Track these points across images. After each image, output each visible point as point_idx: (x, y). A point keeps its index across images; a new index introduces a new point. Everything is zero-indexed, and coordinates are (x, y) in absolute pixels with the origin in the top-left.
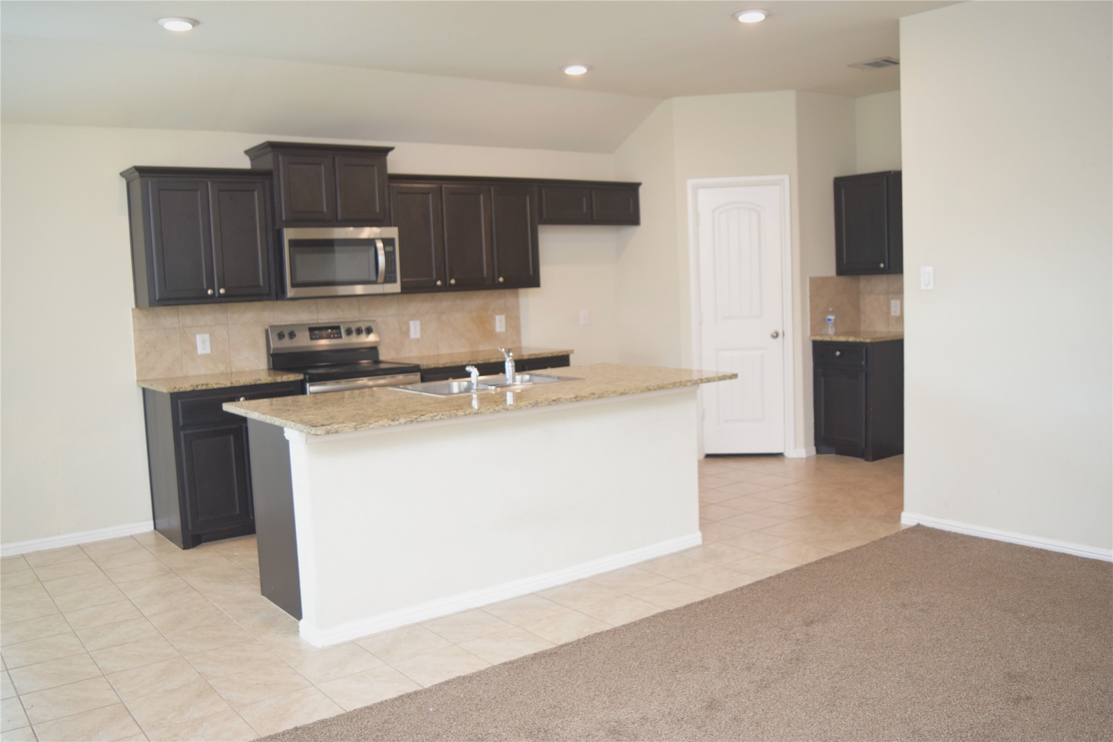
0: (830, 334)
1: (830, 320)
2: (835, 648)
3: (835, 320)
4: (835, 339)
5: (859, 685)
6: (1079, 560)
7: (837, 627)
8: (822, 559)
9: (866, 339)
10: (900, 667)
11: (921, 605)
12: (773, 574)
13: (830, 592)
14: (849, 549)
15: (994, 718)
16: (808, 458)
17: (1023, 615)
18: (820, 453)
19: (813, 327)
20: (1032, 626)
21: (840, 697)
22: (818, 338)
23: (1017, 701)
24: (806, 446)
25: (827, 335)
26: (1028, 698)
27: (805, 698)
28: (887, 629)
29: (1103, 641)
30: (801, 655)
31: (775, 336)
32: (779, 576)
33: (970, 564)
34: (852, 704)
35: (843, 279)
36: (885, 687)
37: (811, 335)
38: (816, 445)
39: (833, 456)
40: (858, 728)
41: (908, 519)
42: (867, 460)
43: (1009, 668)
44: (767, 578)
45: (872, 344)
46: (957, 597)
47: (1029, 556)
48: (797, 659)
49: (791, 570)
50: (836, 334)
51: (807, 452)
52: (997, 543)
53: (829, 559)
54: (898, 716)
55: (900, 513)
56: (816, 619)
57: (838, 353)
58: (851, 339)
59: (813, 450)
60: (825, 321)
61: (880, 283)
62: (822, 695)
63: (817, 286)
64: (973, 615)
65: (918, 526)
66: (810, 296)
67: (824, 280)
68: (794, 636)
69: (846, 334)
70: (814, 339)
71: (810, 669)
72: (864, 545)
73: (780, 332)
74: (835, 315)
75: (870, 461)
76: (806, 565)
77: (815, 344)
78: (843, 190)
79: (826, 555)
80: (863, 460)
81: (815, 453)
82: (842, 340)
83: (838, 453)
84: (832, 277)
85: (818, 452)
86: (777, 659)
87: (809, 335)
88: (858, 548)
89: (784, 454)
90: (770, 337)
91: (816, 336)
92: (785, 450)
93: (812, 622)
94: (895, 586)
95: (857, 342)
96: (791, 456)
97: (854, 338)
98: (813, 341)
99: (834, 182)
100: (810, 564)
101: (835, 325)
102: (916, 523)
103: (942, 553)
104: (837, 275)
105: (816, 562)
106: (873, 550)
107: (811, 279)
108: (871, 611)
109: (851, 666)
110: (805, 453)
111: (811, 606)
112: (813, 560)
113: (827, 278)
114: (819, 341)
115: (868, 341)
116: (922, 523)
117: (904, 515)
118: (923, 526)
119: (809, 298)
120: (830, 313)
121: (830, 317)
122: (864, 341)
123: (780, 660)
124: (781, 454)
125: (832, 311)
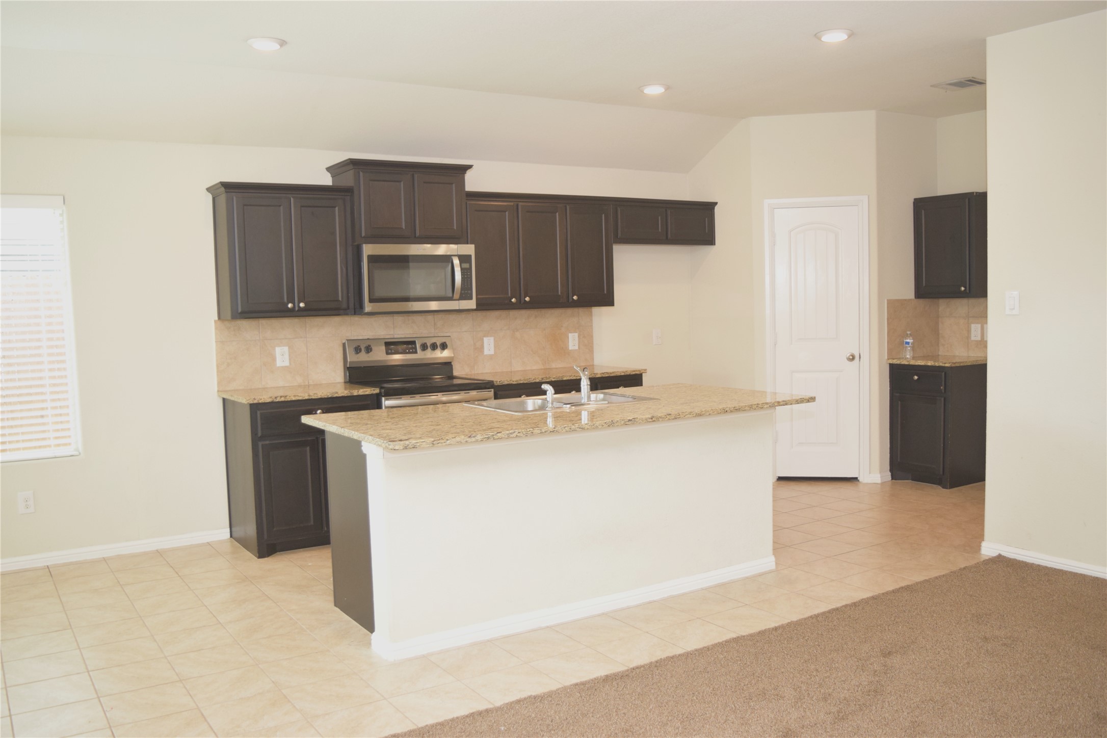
0: (908, 357)
1: (907, 343)
2: (914, 681)
3: (913, 344)
4: (913, 363)
5: (940, 720)
7: (916, 659)
8: (899, 588)
9: (945, 363)
10: (983, 704)
11: (1004, 640)
13: (908, 623)
14: (927, 578)
16: (883, 484)
18: (896, 479)
19: (890, 351)
22: (895, 362)
25: (906, 359)
28: (968, 663)
30: (879, 686)
31: (851, 358)
33: (1055, 597)
35: (921, 301)
36: (967, 724)
37: (888, 359)
38: (892, 471)
39: (909, 482)
41: (989, 549)
45: (951, 368)
46: (1042, 632)
48: (875, 691)
49: (867, 598)
50: (914, 358)
51: (881, 477)
53: (907, 588)
55: (980, 543)
56: (894, 650)
57: (916, 377)
58: (930, 363)
59: (888, 476)
60: (903, 344)
61: (961, 307)
62: (901, 729)
63: (895, 308)
64: (1058, 651)
65: (1000, 556)
66: (888, 319)
67: (902, 303)
68: (871, 667)
69: (924, 358)
70: (892, 363)
71: (888, 702)
72: (943, 575)
73: (856, 357)
74: (913, 339)
75: (947, 488)
76: (883, 594)
77: (893, 367)
78: (923, 211)
79: (903, 584)
80: (941, 487)
81: (891, 479)
82: (920, 364)
83: (914, 479)
84: (910, 300)
85: (893, 478)
86: (854, 690)
87: (886, 358)
88: (936, 578)
89: (858, 479)
90: (846, 360)
91: (894, 359)
92: (859, 475)
93: (890, 653)
94: (976, 618)
95: (936, 367)
96: (865, 481)
97: (932, 362)
98: (890, 364)
99: (914, 203)
100: (887, 593)
101: (913, 349)
102: (997, 554)
103: (1025, 585)
104: (916, 297)
105: (893, 591)
106: (952, 581)
107: (889, 302)
108: (952, 644)
109: (932, 701)
110: (880, 479)
111: (889, 637)
112: (891, 588)
113: (905, 300)
114: (897, 364)
115: (947, 365)
116: (1003, 554)
117: (984, 545)
118: (1004, 557)
119: (886, 320)
120: (907, 336)
121: (908, 341)
122: (943, 365)
123: (857, 691)
124: (856, 479)
125: (910, 334)
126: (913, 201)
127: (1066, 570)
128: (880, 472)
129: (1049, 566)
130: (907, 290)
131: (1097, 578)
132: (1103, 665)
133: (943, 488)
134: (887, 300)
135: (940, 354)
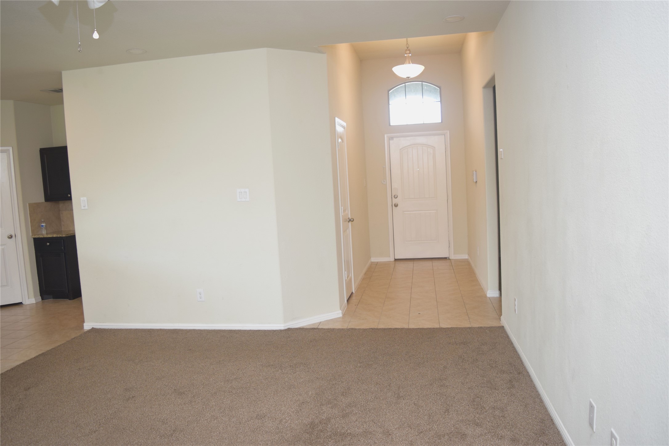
0: (44, 233)
1: (43, 226)
2: (41, 398)
3: (46, 226)
4: (46, 236)
5: (51, 412)
6: (167, 331)
7: (43, 388)
8: (38, 355)
9: (63, 235)
10: (74, 399)
11: (88, 367)
12: (9, 369)
13: (41, 371)
14: (54, 347)
15: (116, 410)
16: (37, 303)
17: (137, 361)
18: (44, 300)
19: (33, 231)
20: (140, 365)
21: (41, 421)
22: (36, 236)
23: (128, 400)
24: (35, 296)
25: (42, 234)
26: (133, 397)
27: (22, 426)
28: (69, 383)
29: (170, 364)
30: (21, 406)
31: (11, 237)
32: (12, 369)
33: (116, 342)
34: (46, 423)
35: (49, 204)
36: (65, 410)
37: (32, 235)
38: (41, 295)
39: (51, 300)
40: (49, 432)
41: (87, 326)
42: (70, 299)
43: (127, 386)
44: (6, 371)
45: (66, 237)
46: (107, 359)
47: (144, 333)
48: (19, 408)
49: (20, 364)
50: (47, 234)
51: (35, 300)
52: (130, 330)
53: (43, 354)
54: (70, 421)
55: (83, 324)
56: (32, 386)
57: (48, 244)
58: (55, 236)
59: (40, 298)
60: (41, 227)
62: (31, 422)
63: (33, 209)
64: (113, 366)
65: (93, 328)
66: (30, 214)
67: (38, 205)
68: (18, 397)
69: (54, 233)
70: (34, 237)
71: (26, 412)
72: (63, 344)
73: (13, 235)
74: (46, 224)
75: (71, 300)
76: (29, 360)
77: (35, 239)
78: (45, 155)
79: (40, 353)
80: (68, 300)
81: (41, 300)
82: (49, 236)
83: (53, 298)
84: (43, 203)
85: (42, 299)
86: (7, 411)
87: (31, 235)
88: (59, 346)
89: (23, 303)
90: (7, 238)
91: (35, 235)
92: (23, 301)
93: (29, 388)
94: (76, 361)
95: (58, 237)
96: (27, 304)
97: (56, 235)
98: (34, 238)
99: (40, 151)
100: (31, 359)
101: (46, 228)
102: (91, 328)
103: (103, 340)
104: (45, 201)
105: (35, 358)
106: (67, 345)
107: (30, 205)
108: (62, 376)
109: (48, 405)
110: (35, 301)
111: (29, 381)
112: (33, 357)
113: (39, 203)
114: (37, 238)
115: (64, 236)
116: (94, 327)
117: (85, 324)
118: (95, 329)
119: (29, 215)
120: (42, 222)
121: (43, 225)
122: (62, 236)
123: (9, 411)
124: (21, 303)
125: (44, 221)
126: (39, 149)
127: (123, 328)
128: (35, 298)
129: (116, 328)
130: (40, 198)
131: (137, 329)
132: (132, 367)
133: (69, 300)
134: (29, 204)
135: (62, 230)
